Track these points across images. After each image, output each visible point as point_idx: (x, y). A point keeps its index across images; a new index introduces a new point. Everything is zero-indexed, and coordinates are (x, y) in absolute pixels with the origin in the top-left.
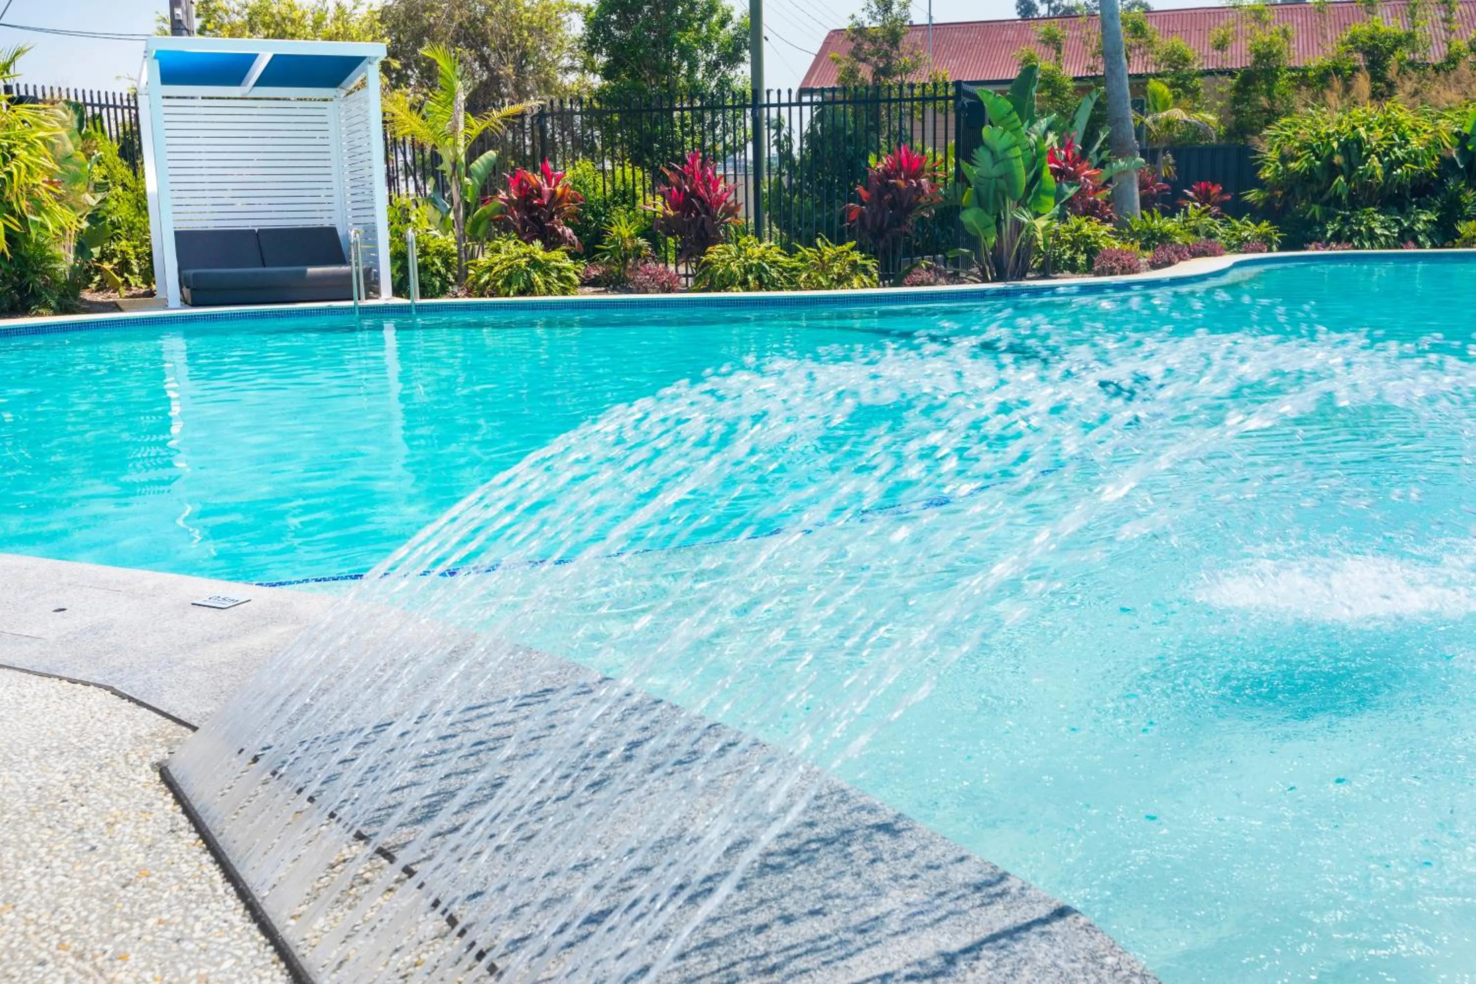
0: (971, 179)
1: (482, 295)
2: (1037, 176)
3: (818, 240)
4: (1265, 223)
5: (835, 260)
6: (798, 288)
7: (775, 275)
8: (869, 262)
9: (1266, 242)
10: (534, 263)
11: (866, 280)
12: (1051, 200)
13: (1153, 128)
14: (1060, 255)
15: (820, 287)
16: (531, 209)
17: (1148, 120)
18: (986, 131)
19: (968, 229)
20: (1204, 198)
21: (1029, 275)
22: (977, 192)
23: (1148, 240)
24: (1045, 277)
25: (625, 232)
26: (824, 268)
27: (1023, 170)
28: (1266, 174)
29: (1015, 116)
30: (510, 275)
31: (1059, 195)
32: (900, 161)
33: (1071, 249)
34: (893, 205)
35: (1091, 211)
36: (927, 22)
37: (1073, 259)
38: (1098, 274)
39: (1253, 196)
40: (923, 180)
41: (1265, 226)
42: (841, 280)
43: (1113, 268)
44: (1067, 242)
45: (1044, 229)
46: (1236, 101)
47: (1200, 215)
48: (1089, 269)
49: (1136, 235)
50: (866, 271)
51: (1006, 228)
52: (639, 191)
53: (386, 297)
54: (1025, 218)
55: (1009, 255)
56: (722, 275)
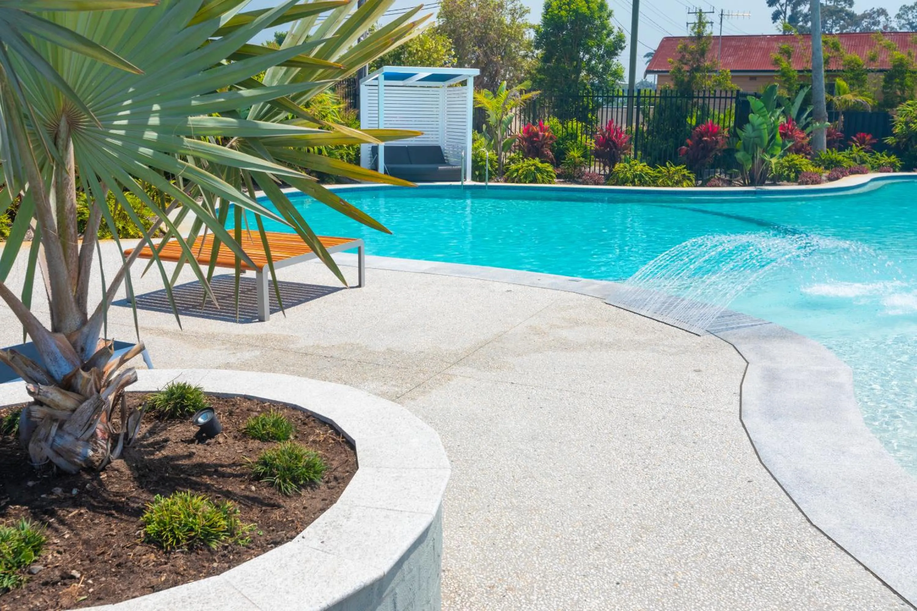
0: (742, 138)
1: (513, 182)
2: (773, 137)
3: (667, 163)
4: (893, 157)
5: (675, 174)
6: (657, 186)
7: (647, 179)
8: (691, 175)
9: (893, 167)
10: (537, 169)
11: (690, 183)
12: (779, 149)
13: (837, 103)
14: (782, 173)
15: (669, 186)
16: (532, 143)
17: (835, 99)
18: (751, 116)
19: (738, 161)
20: (862, 142)
21: (767, 182)
22: (744, 143)
23: (829, 164)
24: (774, 184)
25: (576, 155)
26: (670, 178)
27: (767, 135)
28: (897, 131)
29: (765, 109)
30: (526, 175)
31: (783, 146)
32: (709, 128)
33: (787, 170)
34: (703, 148)
35: (798, 151)
36: (719, 35)
37: (788, 175)
38: (800, 184)
39: (890, 140)
40: (719, 138)
41: (893, 158)
42: (677, 183)
43: (807, 181)
44: (786, 167)
45: (775, 164)
46: (884, 87)
47: (859, 151)
48: (796, 180)
49: (823, 161)
50: (689, 179)
51: (757, 162)
52: (579, 134)
53: (469, 182)
54: (767, 158)
55: (757, 173)
56: (622, 178)
